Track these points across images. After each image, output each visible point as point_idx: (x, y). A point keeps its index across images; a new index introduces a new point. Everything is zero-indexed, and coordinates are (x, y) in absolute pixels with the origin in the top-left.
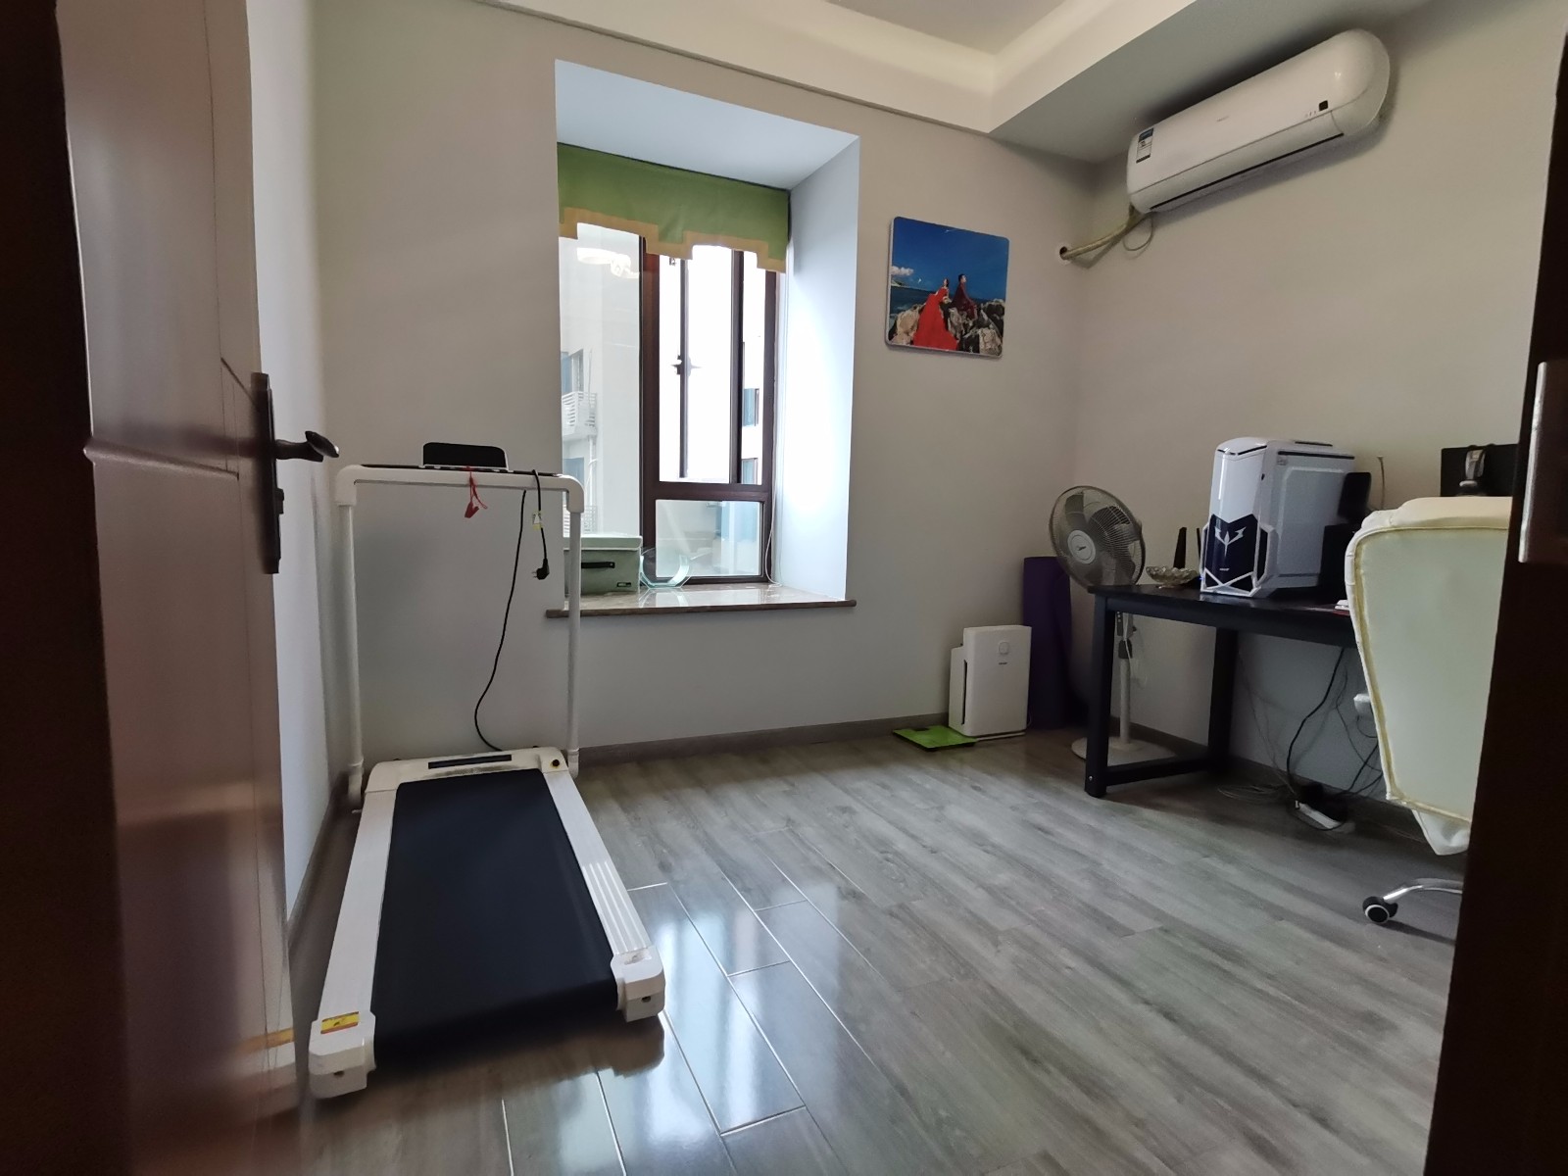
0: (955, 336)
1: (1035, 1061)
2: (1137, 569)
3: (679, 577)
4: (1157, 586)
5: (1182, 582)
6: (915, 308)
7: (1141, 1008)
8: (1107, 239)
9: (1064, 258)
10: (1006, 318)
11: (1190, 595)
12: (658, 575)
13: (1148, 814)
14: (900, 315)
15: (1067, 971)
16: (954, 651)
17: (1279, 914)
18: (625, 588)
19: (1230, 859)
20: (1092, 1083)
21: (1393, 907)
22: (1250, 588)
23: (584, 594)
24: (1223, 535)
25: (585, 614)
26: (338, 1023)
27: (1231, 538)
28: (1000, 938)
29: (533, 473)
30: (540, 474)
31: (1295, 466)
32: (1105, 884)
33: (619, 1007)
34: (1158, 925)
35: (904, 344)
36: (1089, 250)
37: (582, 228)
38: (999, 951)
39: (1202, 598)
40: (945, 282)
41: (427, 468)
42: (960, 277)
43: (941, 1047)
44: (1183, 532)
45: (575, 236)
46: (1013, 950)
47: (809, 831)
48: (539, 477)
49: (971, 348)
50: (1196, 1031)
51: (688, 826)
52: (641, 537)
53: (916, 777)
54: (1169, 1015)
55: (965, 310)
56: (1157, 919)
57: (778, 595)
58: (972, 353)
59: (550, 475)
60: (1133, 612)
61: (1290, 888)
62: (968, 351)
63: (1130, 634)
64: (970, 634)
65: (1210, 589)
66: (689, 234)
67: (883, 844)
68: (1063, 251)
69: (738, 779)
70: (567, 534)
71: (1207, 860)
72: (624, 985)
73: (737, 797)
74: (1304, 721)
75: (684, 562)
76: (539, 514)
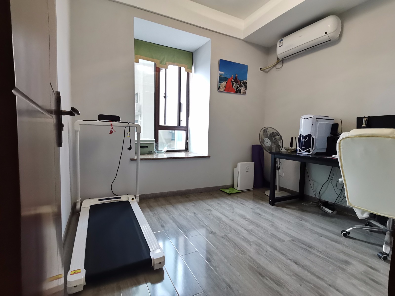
0: (235, 89)
1: (263, 277)
2: (281, 147)
3: (164, 150)
4: (286, 152)
5: (293, 151)
6: (225, 82)
7: (289, 261)
8: (272, 66)
9: (261, 70)
10: (247, 85)
11: (294, 154)
12: (159, 149)
13: (285, 209)
14: (221, 84)
15: (269, 252)
16: (235, 169)
17: (321, 235)
18: (151, 153)
19: (307, 221)
20: (278, 282)
21: (349, 233)
22: (310, 152)
23: (140, 154)
24: (303, 139)
25: (141, 160)
26: (75, 272)
27: (305, 140)
28: (251, 243)
29: (128, 122)
30: (129, 123)
31: (320, 122)
32: (277, 228)
33: (152, 266)
34: (291, 239)
35: (222, 91)
36: (267, 69)
37: (140, 60)
38: (251, 247)
39: (298, 155)
40: (232, 76)
41: (99, 121)
42: (236, 74)
43: (239, 274)
44: (292, 138)
45: (138, 62)
46: (255, 246)
47: (200, 216)
48: (129, 124)
49: (239, 92)
50: (303, 267)
51: (168, 215)
52: (155, 140)
53: (226, 201)
54: (296, 263)
55: (237, 83)
56: (290, 237)
57: (190, 155)
58: (239, 93)
59: (132, 123)
60: (280, 158)
61: (322, 228)
62: (238, 93)
63: (279, 164)
64: (239, 164)
65: (300, 153)
66: (167, 63)
67: (219, 219)
68: (261, 69)
69: (181, 202)
70: (136, 139)
71: (301, 221)
72: (154, 260)
73: (181, 207)
74: (323, 185)
75: (166, 146)
76: (129, 133)
